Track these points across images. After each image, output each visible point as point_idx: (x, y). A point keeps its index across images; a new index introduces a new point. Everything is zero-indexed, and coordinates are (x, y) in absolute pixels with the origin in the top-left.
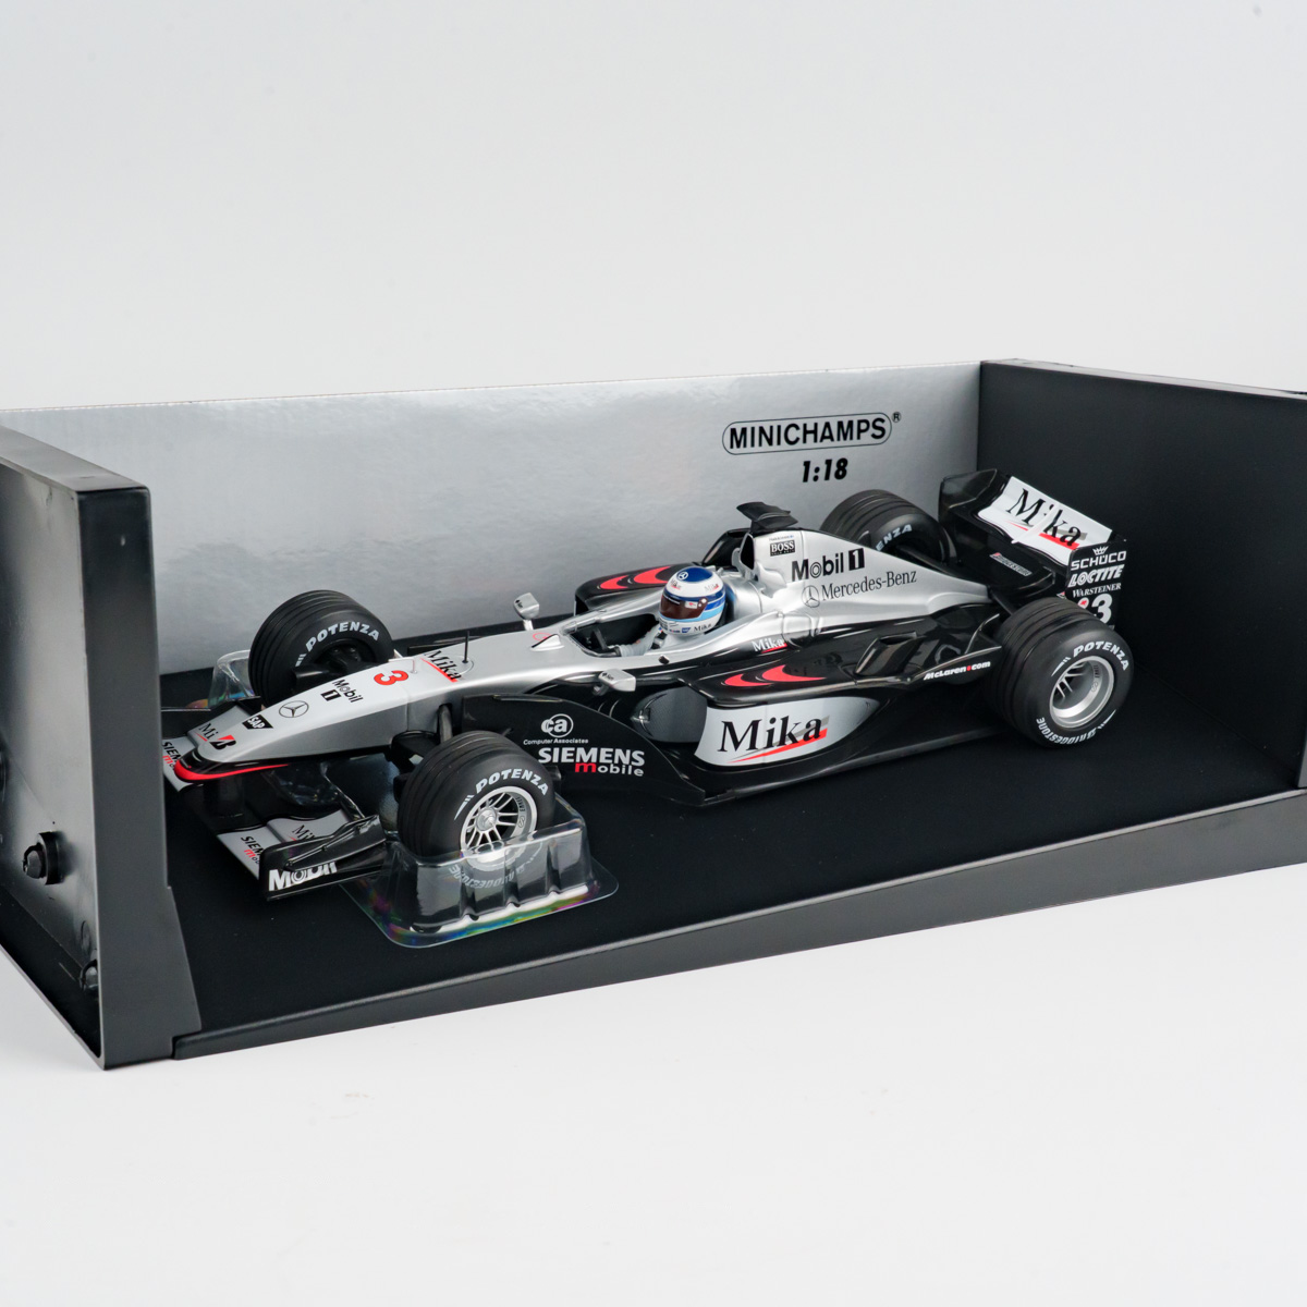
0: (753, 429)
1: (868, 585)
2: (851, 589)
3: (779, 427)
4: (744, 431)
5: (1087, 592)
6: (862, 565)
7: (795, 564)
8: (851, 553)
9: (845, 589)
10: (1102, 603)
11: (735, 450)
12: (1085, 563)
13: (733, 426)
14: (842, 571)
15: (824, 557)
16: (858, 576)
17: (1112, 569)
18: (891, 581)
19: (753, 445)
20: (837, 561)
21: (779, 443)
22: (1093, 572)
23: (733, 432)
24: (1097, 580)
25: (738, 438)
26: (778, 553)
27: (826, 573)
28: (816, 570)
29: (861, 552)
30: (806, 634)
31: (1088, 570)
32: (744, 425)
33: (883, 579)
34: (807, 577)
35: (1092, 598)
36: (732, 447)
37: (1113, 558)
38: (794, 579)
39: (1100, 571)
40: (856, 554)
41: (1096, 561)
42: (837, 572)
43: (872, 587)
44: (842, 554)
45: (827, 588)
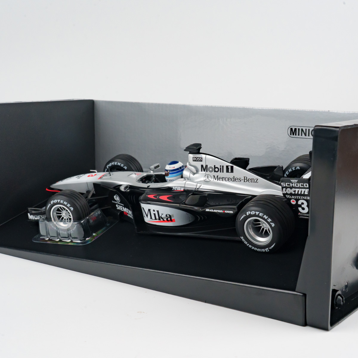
0: (299, 129)
1: (234, 180)
2: (227, 179)
3: (309, 130)
4: (295, 129)
5: (293, 197)
6: (232, 171)
7: (202, 166)
8: (227, 167)
9: (224, 179)
10: (303, 203)
11: (292, 136)
12: (288, 185)
13: (291, 127)
14: (223, 172)
15: (215, 166)
16: (230, 175)
17: (303, 190)
18: (246, 180)
19: (299, 135)
20: (221, 168)
21: (309, 136)
22: (294, 189)
23: (291, 129)
24: (296, 193)
25: (293, 132)
26: (195, 161)
27: (215, 171)
28: (211, 169)
29: (232, 167)
30: (194, 189)
31: (291, 188)
32: (296, 127)
33: (242, 179)
34: (207, 171)
35: (297, 200)
36: (291, 134)
37: (302, 185)
38: (202, 171)
39: (297, 190)
40: (230, 167)
41: (294, 185)
42: (221, 172)
43: (237, 180)
44: (223, 166)
45: (216, 177)
